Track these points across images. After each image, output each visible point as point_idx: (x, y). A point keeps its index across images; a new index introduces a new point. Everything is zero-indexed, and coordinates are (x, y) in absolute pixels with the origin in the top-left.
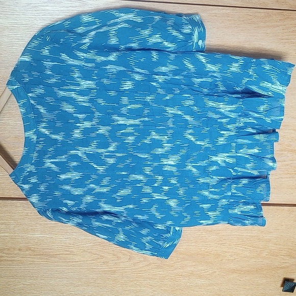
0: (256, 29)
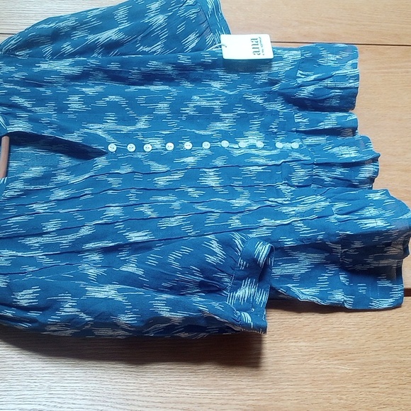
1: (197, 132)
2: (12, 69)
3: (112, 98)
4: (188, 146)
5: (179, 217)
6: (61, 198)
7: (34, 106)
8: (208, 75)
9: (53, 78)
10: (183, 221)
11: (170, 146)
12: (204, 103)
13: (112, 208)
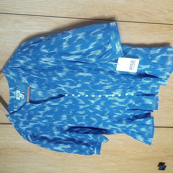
0: (153, 35)
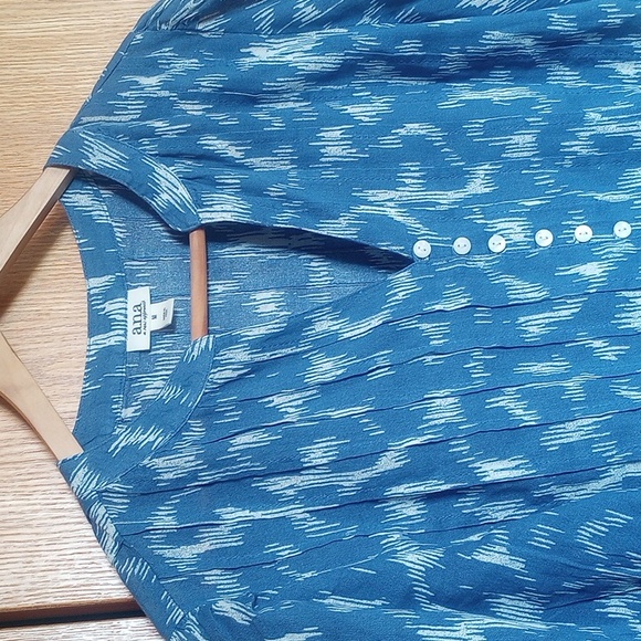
1: (600, 197)
2: (190, 63)
3: (414, 128)
4: (583, 233)
5: (585, 422)
6: (328, 377)
7: (248, 154)
8: (610, 51)
9: (282, 82)
10: (596, 431)
11: (545, 238)
12: (613, 128)
13: (438, 401)
